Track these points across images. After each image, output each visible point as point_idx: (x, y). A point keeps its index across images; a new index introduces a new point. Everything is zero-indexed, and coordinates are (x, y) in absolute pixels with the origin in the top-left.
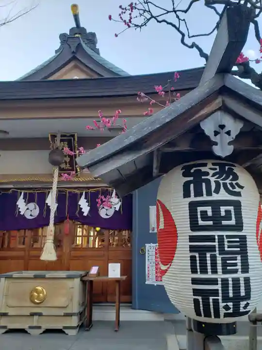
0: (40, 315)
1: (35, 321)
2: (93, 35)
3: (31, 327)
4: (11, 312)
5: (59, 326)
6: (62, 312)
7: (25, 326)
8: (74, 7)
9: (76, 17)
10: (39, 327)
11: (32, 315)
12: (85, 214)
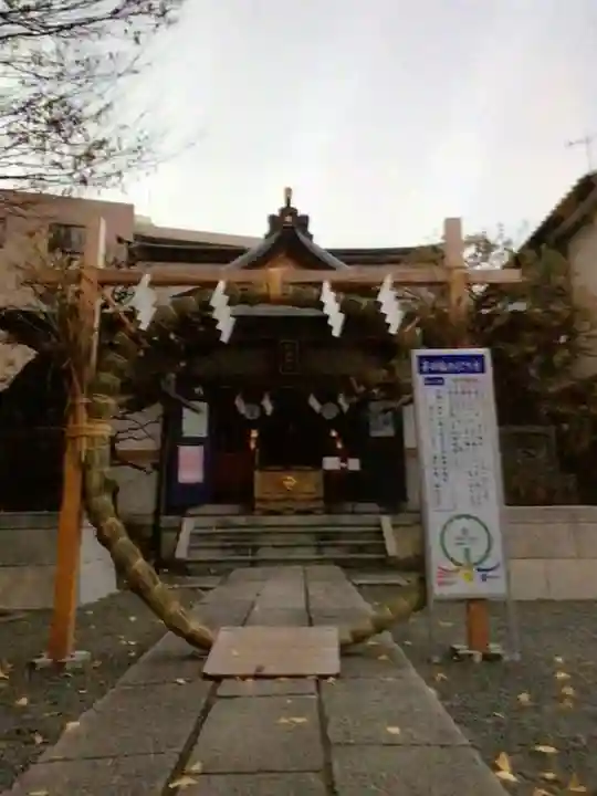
0: (294, 500)
2: (306, 218)
3: (285, 509)
4: (267, 496)
5: (309, 508)
6: (311, 497)
7: (281, 508)
8: (288, 191)
10: (292, 508)
11: (285, 500)
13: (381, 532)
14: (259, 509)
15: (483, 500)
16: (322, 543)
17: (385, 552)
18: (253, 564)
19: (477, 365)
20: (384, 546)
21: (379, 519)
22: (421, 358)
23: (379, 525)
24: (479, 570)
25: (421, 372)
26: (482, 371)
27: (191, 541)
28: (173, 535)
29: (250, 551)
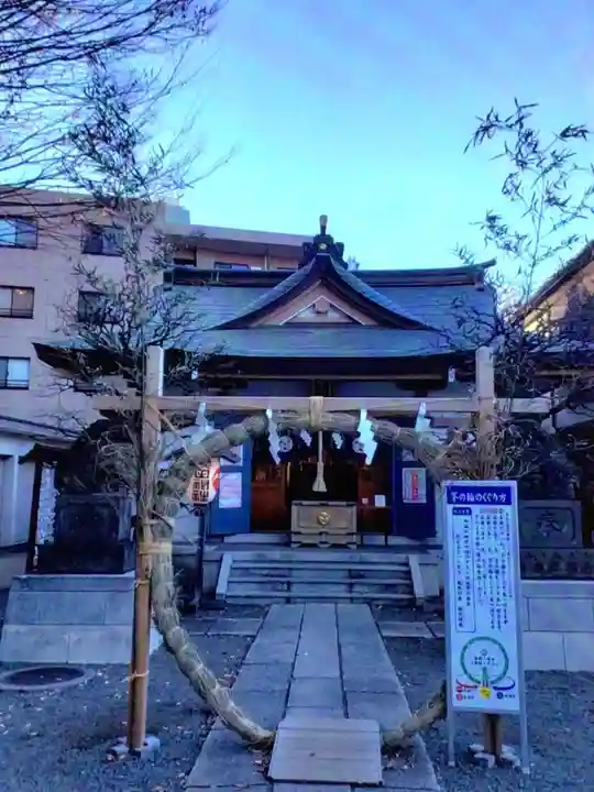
0: (327, 533)
1: (323, 538)
2: (341, 246)
3: (321, 543)
4: (303, 531)
5: (344, 542)
6: (343, 532)
7: (317, 542)
9: (323, 228)
10: (325, 543)
11: (321, 534)
12: (338, 447)
13: (409, 573)
14: (295, 543)
15: (502, 625)
16: (353, 581)
17: (412, 592)
18: (288, 600)
19: (503, 497)
20: (411, 586)
21: (407, 558)
22: (451, 489)
23: (407, 564)
24: (495, 688)
25: (450, 501)
26: (508, 502)
27: (231, 575)
28: (214, 567)
29: (285, 587)
